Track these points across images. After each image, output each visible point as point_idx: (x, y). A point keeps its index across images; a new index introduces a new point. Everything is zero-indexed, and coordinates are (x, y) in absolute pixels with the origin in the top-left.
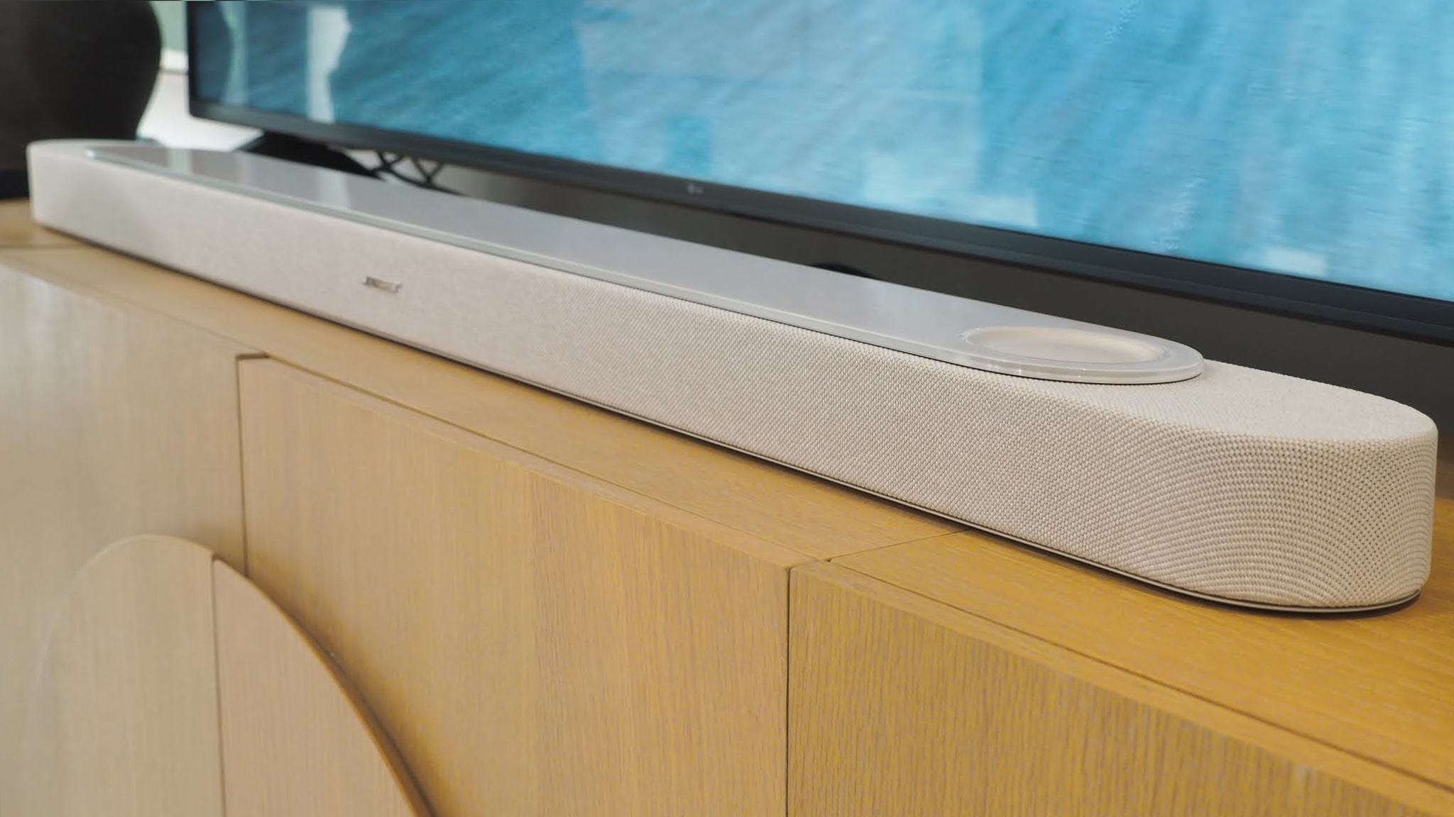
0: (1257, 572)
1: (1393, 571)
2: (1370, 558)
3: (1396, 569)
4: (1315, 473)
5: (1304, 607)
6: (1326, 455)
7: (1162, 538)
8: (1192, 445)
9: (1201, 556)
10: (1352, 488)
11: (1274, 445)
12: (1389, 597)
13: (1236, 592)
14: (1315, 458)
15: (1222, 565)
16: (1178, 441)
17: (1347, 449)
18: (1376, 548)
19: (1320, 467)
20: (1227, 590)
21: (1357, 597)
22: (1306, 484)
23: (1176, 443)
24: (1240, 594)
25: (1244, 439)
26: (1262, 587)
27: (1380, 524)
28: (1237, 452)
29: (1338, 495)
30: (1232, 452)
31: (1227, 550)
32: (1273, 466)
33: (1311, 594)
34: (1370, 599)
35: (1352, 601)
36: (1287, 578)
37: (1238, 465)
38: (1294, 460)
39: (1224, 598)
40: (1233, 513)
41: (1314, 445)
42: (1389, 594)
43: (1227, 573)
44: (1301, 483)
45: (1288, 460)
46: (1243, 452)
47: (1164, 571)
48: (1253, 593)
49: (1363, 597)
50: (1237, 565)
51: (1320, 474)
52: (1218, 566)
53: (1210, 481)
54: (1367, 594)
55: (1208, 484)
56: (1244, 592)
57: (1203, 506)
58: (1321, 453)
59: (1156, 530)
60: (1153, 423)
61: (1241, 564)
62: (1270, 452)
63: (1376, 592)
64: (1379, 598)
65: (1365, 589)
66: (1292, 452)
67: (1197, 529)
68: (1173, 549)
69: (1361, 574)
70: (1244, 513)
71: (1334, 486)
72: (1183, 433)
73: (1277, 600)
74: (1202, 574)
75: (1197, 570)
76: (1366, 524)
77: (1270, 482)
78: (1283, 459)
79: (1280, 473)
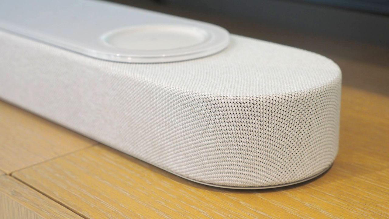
0: (229, 171)
1: (308, 162)
2: (294, 158)
3: (310, 161)
4: (259, 114)
5: (256, 187)
6: (265, 104)
7: (181, 153)
8: (193, 103)
9: (200, 163)
10: (281, 121)
11: (235, 101)
12: (306, 176)
13: (219, 182)
14: (259, 107)
15: (211, 168)
16: (186, 100)
17: (277, 99)
18: (297, 151)
19: (262, 111)
20: (214, 180)
21: (286, 179)
22: (254, 121)
23: (185, 102)
24: (221, 182)
25: (219, 98)
26: (232, 178)
27: (299, 138)
28: (216, 106)
29: (273, 126)
30: (213, 106)
31: (213, 160)
32: (235, 112)
33: (259, 180)
34: (295, 179)
35: (283, 181)
36: (246, 173)
37: (216, 113)
38: (246, 109)
39: (214, 184)
40: (215, 139)
41: (258, 99)
42: (305, 175)
43: (213, 172)
44: (251, 121)
45: (243, 108)
46: (218, 105)
47: (183, 170)
48: (227, 182)
49: (290, 179)
50: (218, 167)
51: (262, 115)
52: (209, 168)
53: (202, 122)
54: (292, 177)
55: (202, 124)
56: (223, 182)
57: (199, 136)
58: (262, 103)
59: (178, 149)
60: (174, 90)
61: (221, 166)
62: (233, 105)
63: (298, 175)
64: (300, 178)
65: (291, 175)
66: (246, 104)
67: (198, 148)
68: (187, 159)
69: (288, 167)
70: (221, 139)
71: (270, 121)
72: (188, 96)
73: (241, 185)
74: (201, 172)
75: (199, 170)
76: (290, 140)
77: (234, 122)
78: (240, 109)
79: (239, 116)
